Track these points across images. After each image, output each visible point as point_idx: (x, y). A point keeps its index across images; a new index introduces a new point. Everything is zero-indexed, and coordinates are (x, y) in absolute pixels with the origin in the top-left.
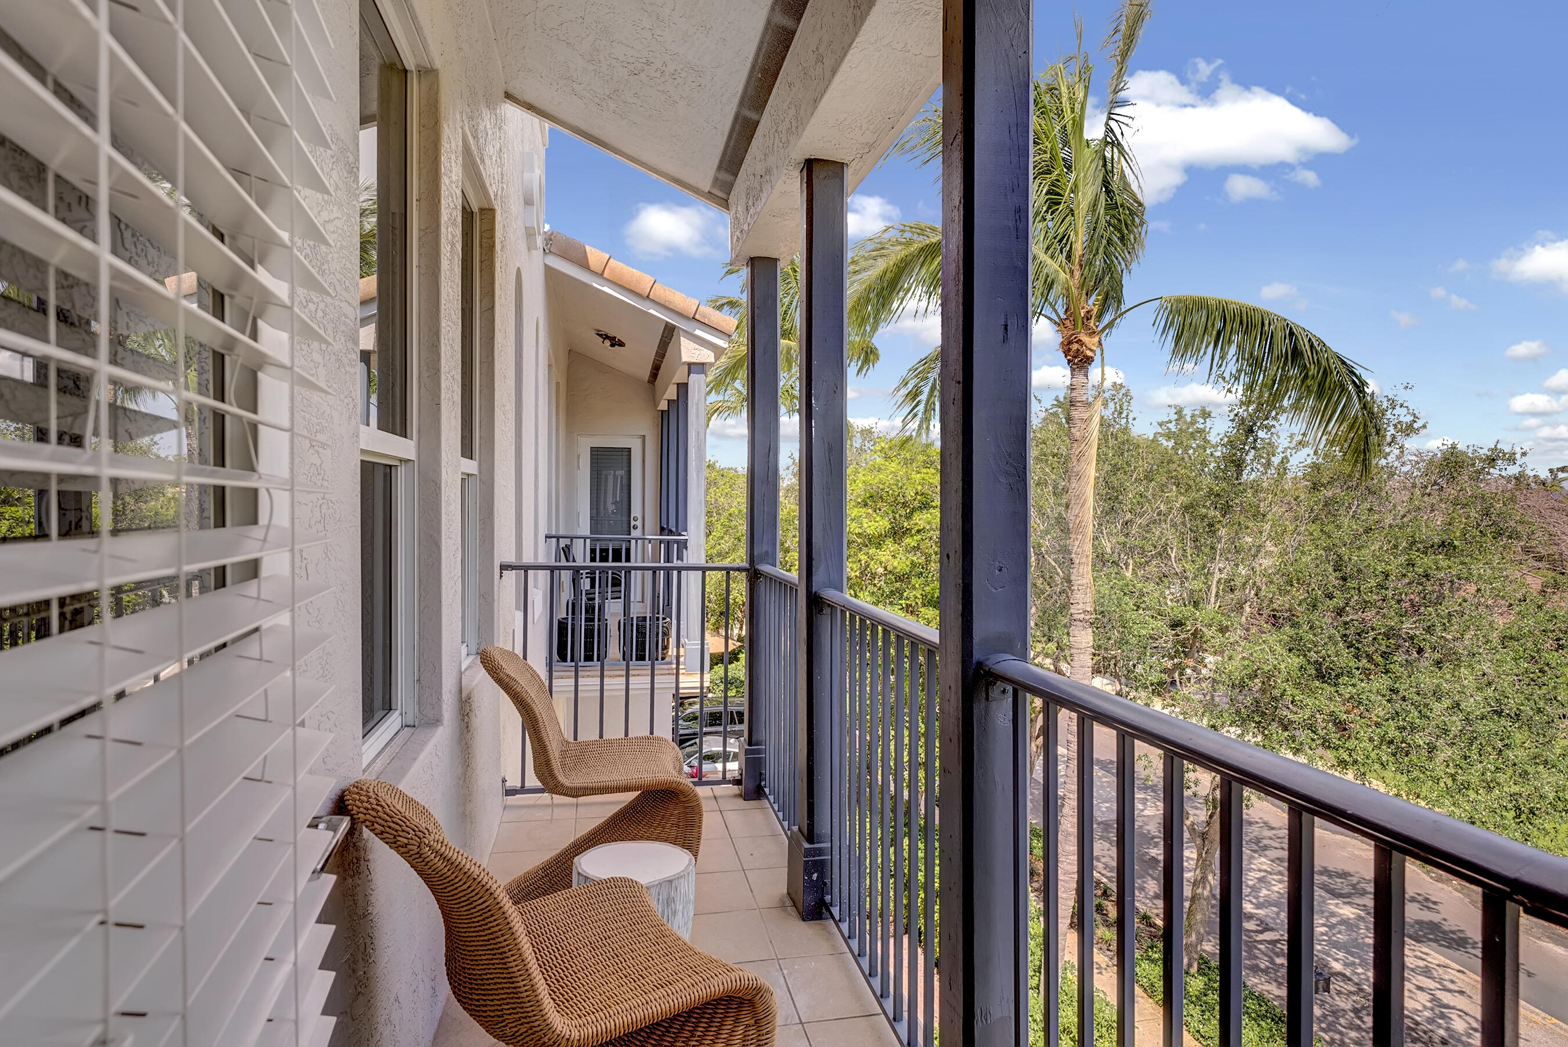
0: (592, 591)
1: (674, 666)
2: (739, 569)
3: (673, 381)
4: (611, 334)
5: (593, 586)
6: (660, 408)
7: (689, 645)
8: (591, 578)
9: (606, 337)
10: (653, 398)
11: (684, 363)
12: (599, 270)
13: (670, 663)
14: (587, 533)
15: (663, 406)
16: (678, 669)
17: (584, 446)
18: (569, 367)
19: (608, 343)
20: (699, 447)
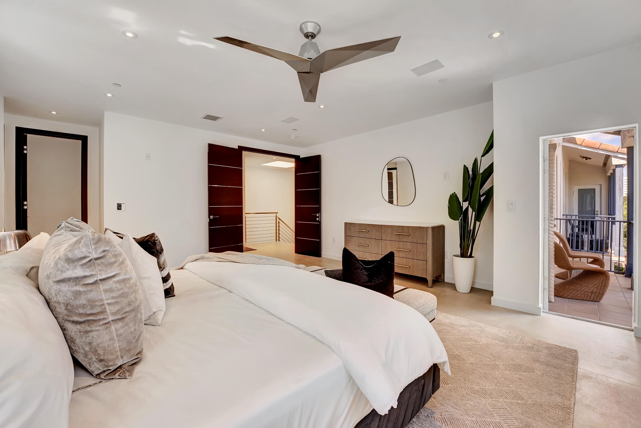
0: (579, 232)
1: (610, 254)
2: (624, 222)
3: (611, 168)
4: (586, 156)
5: (579, 231)
6: (607, 175)
7: (616, 248)
8: (578, 228)
9: (584, 157)
10: (605, 172)
11: (614, 165)
12: (581, 144)
13: (609, 253)
14: (577, 214)
15: (609, 174)
16: (611, 255)
17: (576, 189)
18: (569, 165)
19: (584, 159)
20: (620, 189)
